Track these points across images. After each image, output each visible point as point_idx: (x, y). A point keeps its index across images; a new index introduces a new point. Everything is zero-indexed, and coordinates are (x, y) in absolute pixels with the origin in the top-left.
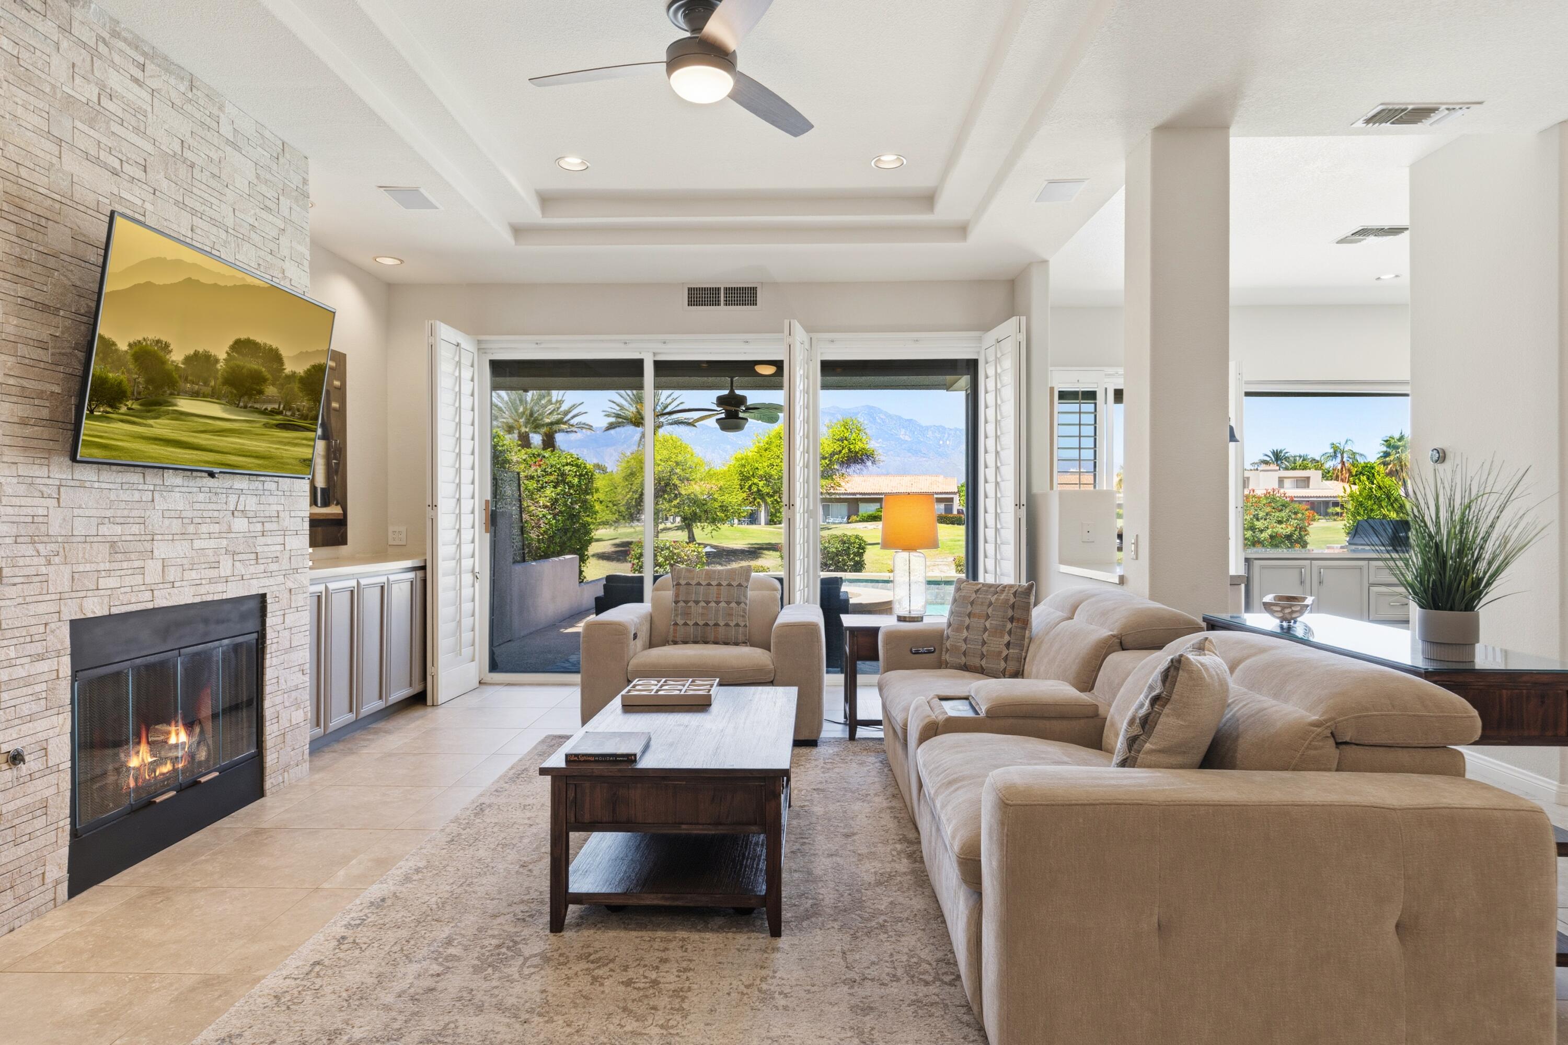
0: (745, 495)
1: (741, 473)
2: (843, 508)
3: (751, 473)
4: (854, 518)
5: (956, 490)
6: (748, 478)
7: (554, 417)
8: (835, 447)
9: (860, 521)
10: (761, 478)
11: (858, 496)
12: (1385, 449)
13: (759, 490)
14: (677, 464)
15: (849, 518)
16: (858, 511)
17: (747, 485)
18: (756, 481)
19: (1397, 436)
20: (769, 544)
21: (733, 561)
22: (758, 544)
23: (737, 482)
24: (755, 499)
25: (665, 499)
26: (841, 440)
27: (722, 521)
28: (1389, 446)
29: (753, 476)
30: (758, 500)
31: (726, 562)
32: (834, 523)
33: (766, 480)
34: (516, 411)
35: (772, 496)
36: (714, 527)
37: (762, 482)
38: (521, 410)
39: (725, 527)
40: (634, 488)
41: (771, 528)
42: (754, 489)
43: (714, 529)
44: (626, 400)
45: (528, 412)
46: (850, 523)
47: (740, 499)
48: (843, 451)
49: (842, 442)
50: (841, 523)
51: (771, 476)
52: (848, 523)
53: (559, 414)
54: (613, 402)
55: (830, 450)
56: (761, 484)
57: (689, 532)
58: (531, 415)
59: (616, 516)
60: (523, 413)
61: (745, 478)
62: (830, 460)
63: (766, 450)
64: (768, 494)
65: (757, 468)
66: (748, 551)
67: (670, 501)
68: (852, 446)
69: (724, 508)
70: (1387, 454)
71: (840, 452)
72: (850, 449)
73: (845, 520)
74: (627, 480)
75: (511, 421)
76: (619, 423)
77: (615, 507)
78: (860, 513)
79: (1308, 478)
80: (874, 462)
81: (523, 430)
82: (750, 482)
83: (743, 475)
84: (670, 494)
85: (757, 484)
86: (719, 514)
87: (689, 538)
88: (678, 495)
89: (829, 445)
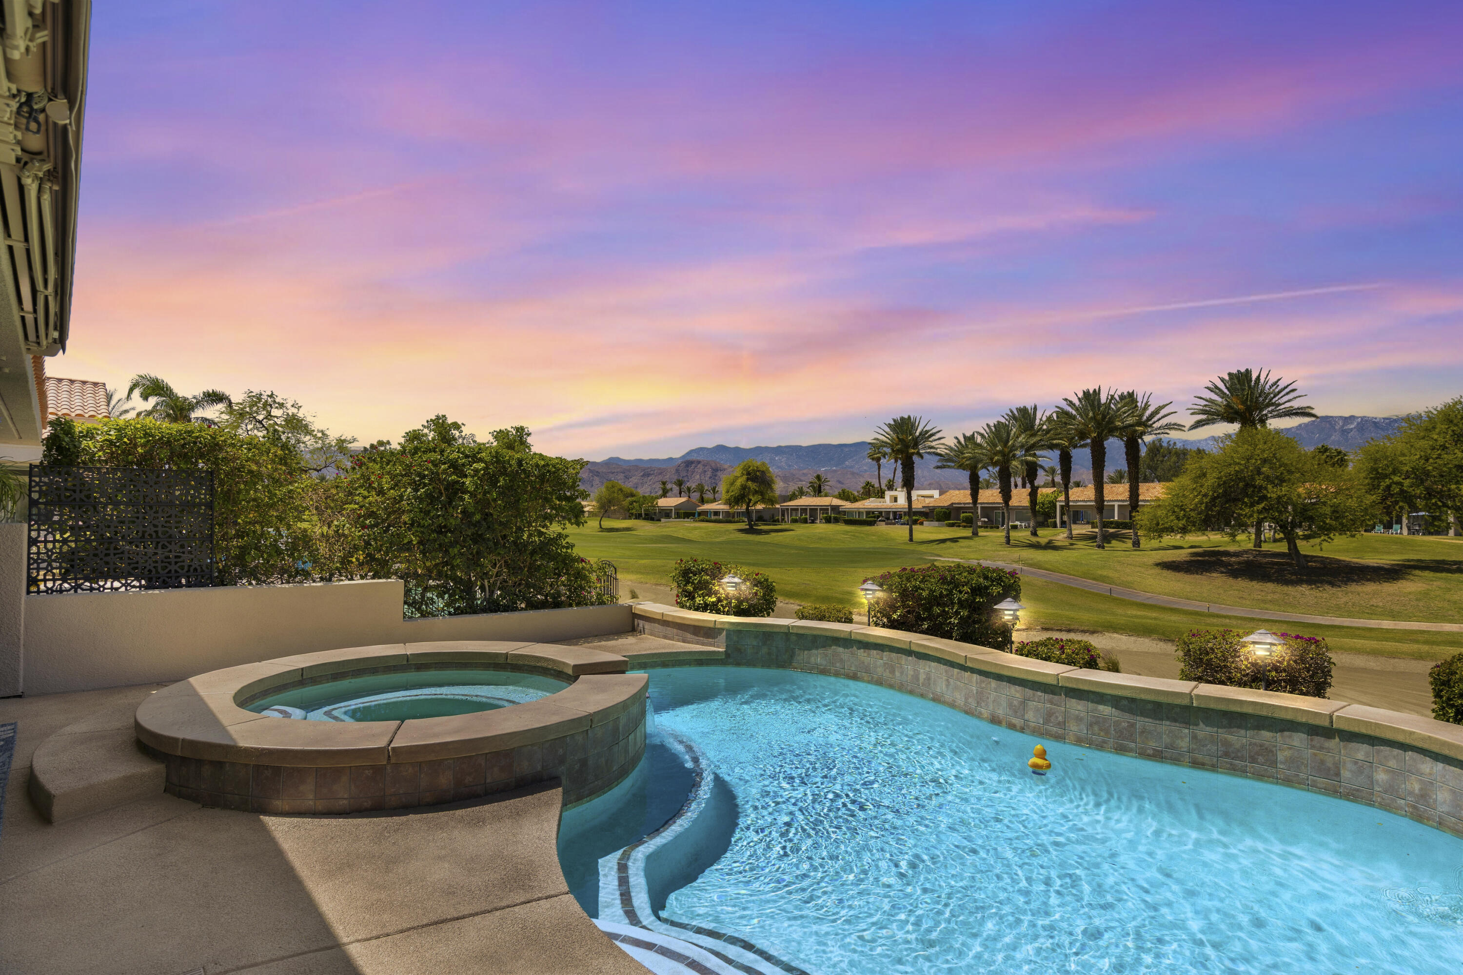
0: (1375, 498)
1: (1372, 470)
3: (1390, 469)
6: (1384, 476)
10: (1408, 474)
13: (1402, 491)
14: (1265, 461)
17: (1383, 485)
18: (1396, 479)
23: (1365, 481)
24: (1397, 503)
25: (1244, 503)
27: (1337, 530)
29: (1394, 472)
30: (1401, 504)
31: (1342, 581)
33: (1417, 477)
34: (1088, 415)
36: (1326, 538)
37: (1408, 480)
38: (1091, 414)
40: (1204, 491)
42: (1396, 489)
43: (1324, 540)
44: (1216, 393)
45: (1099, 417)
47: (1368, 502)
51: (1425, 472)
54: (1201, 398)
56: (1407, 482)
57: (1289, 543)
58: (1104, 417)
59: (1184, 522)
60: (1094, 418)
61: (1379, 476)
63: (1419, 439)
65: (1402, 463)
67: (1252, 505)
69: (1337, 513)
74: (1196, 482)
75: (1080, 427)
76: (1208, 419)
81: (1094, 434)
82: (1388, 481)
83: (1378, 473)
84: (1251, 497)
85: (1401, 484)
86: (1328, 521)
87: (1289, 549)
88: (1264, 498)
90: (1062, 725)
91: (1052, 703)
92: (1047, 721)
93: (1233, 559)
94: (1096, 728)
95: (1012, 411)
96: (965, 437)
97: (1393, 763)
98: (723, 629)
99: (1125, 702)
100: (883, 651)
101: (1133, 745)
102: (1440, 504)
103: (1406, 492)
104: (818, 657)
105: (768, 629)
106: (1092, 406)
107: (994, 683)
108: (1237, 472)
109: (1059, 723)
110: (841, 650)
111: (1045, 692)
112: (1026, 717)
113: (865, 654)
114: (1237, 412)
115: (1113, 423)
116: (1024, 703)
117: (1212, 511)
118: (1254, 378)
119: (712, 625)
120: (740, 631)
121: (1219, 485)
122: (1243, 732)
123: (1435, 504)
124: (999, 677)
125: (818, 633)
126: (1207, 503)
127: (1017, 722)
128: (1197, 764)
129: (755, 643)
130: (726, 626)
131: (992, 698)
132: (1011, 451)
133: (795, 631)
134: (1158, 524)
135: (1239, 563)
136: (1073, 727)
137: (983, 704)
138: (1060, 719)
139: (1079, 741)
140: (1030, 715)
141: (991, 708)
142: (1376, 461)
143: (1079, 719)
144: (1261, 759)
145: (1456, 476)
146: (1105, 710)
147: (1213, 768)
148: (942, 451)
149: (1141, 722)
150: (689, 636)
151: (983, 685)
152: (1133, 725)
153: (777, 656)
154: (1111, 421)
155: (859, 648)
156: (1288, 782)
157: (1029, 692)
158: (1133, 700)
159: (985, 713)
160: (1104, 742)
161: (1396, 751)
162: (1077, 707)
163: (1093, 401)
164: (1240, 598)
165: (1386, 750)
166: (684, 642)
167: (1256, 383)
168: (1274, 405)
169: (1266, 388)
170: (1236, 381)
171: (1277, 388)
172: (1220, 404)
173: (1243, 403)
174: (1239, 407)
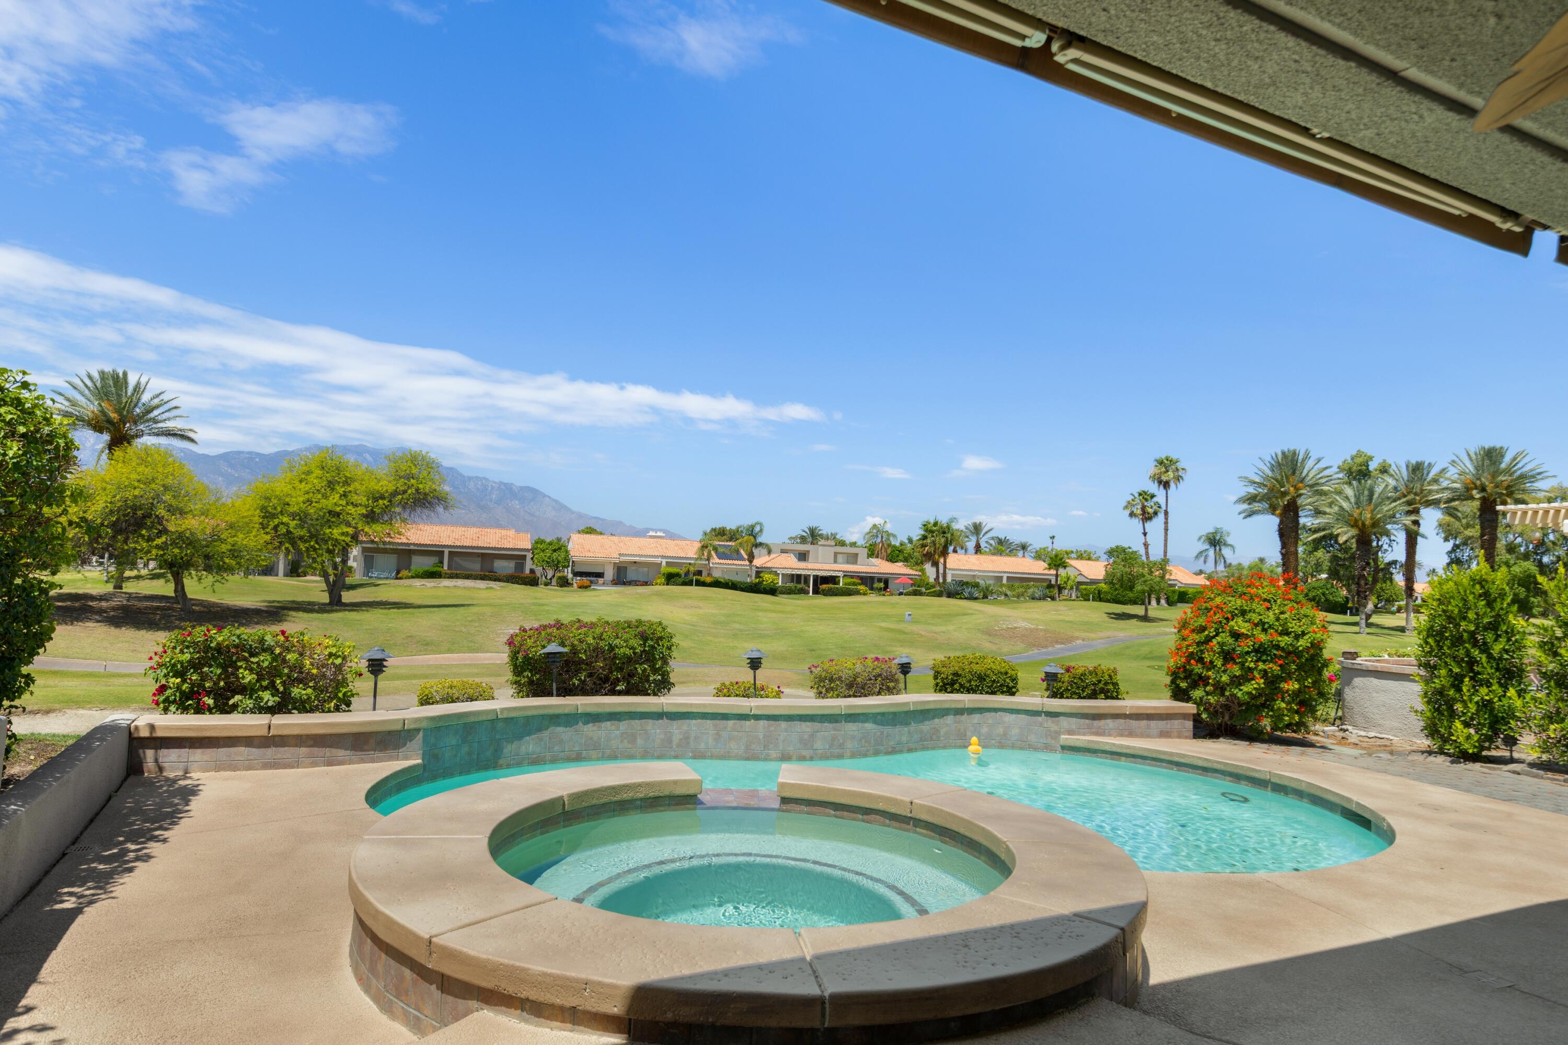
0: (268, 537)
1: (263, 509)
2: (392, 561)
3: (279, 509)
4: (404, 573)
5: (530, 547)
6: (274, 516)
8: (398, 485)
9: (413, 577)
10: (293, 516)
11: (412, 547)
12: (923, 533)
13: (289, 532)
14: (166, 488)
15: (398, 573)
16: (410, 565)
17: (272, 524)
18: (285, 519)
19: (932, 521)
20: (293, 602)
21: (242, 624)
22: (278, 602)
23: (257, 519)
26: (407, 477)
27: (230, 570)
28: (926, 530)
29: (282, 513)
30: (287, 545)
32: (380, 578)
33: (300, 519)
35: (306, 541)
36: (219, 578)
37: (294, 522)
39: (236, 579)
41: (293, 582)
42: (282, 529)
43: (218, 581)
44: (82, 393)
46: (401, 578)
47: (262, 542)
48: (409, 491)
49: (408, 479)
50: (387, 578)
51: (307, 515)
52: (397, 578)
54: (60, 394)
55: (391, 488)
56: (293, 524)
57: (176, 585)
61: (268, 515)
62: (390, 501)
63: (301, 481)
64: (301, 538)
65: (288, 504)
66: (267, 612)
67: (149, 539)
68: (421, 486)
69: (235, 553)
70: (925, 538)
71: (405, 492)
72: (417, 490)
73: (394, 574)
78: (412, 568)
79: (857, 555)
80: (446, 508)
82: (276, 521)
83: (267, 512)
84: (149, 529)
85: (287, 525)
86: (227, 561)
87: (176, 591)
88: (164, 531)
89: (390, 482)
90: (841, 746)
91: (835, 730)
92: (831, 746)
93: (104, 604)
94: (863, 741)
97: (990, 721)
98: (417, 730)
99: (879, 717)
100: (619, 720)
101: (882, 748)
102: (317, 546)
103: (291, 532)
104: (530, 745)
105: (472, 719)
107: (783, 725)
108: (135, 497)
109: (840, 745)
110: (560, 729)
111: (830, 722)
112: (815, 747)
113: (595, 728)
114: (109, 422)
116: (812, 736)
117: (98, 543)
119: (398, 727)
120: (438, 729)
121: (112, 512)
122: (927, 722)
124: (790, 718)
125: (535, 713)
127: (806, 753)
128: (910, 750)
129: (454, 742)
130: (424, 725)
131: (781, 738)
133: (505, 715)
135: (113, 609)
136: (849, 745)
137: (771, 746)
138: (841, 741)
139: (853, 756)
140: (818, 745)
141: (781, 748)
142: (268, 499)
143: (853, 737)
144: (934, 737)
145: (328, 521)
146: (869, 726)
147: (916, 750)
149: (888, 730)
150: (341, 753)
151: (772, 729)
152: (882, 733)
153: (478, 754)
155: (586, 723)
156: (945, 747)
157: (817, 725)
158: (883, 714)
159: (773, 754)
160: (868, 751)
161: (993, 714)
162: (851, 728)
164: (133, 651)
165: (987, 714)
166: (330, 764)
167: (135, 390)
168: (156, 421)
169: (145, 398)
170: (111, 383)
171: (156, 401)
172: (90, 407)
173: (119, 411)
174: (114, 416)
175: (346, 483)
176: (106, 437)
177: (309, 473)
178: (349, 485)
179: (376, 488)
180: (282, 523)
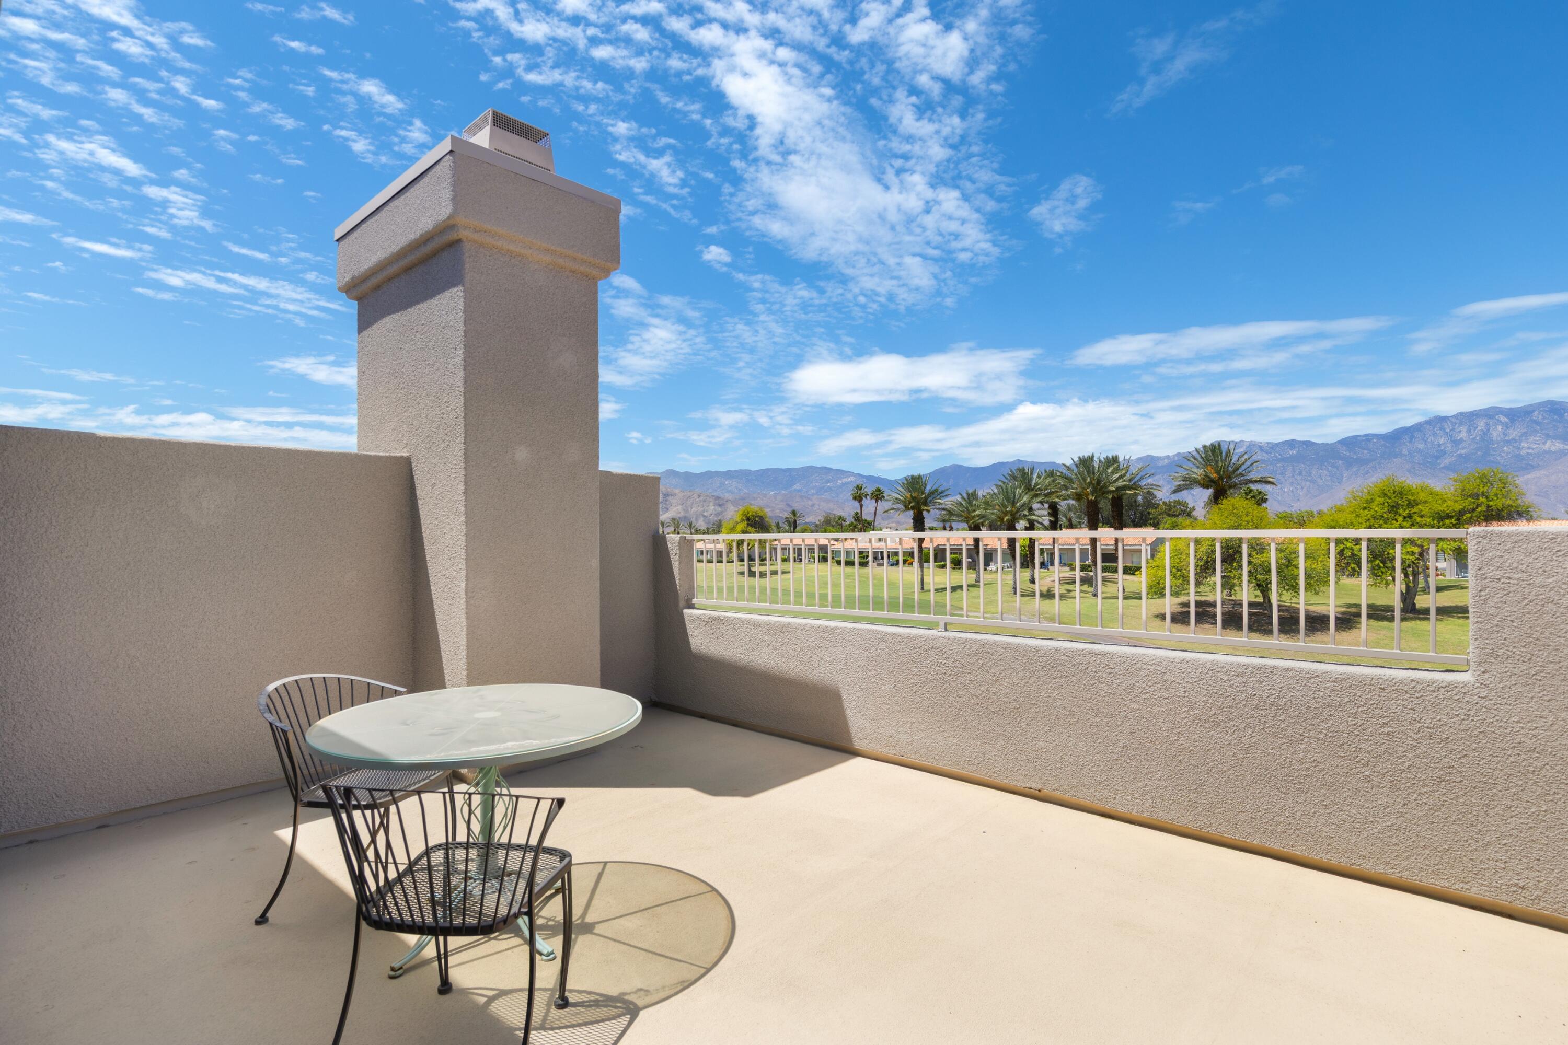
7: (1120, 483)
8: (1463, 507)
18: (1349, 545)
21: (1318, 630)
24: (1348, 564)
25: (1233, 567)
26: (1476, 496)
30: (1353, 565)
34: (1085, 480)
38: (1088, 480)
43: (1294, 596)
45: (1094, 482)
48: (1479, 509)
49: (1477, 498)
53: (1124, 481)
55: (1458, 507)
57: (1264, 597)
58: (1099, 482)
59: (1180, 581)
60: (1091, 483)
62: (1458, 519)
66: (1340, 619)
68: (1494, 504)
71: (1473, 510)
72: (1488, 506)
75: (1079, 490)
76: (1187, 485)
77: (1179, 573)
81: (1091, 498)
87: (1264, 601)
89: (1456, 501)
95: (1011, 471)
96: (968, 494)
106: (1089, 472)
114: (1212, 481)
115: (1106, 488)
118: (1224, 454)
123: (1378, 565)
126: (1201, 566)
132: (1018, 511)
134: (1159, 583)
135: (1223, 614)
148: (949, 506)
154: (1105, 486)
163: (1088, 467)
167: (1227, 455)
168: (1241, 475)
169: (1234, 460)
170: (1210, 453)
171: (1243, 459)
172: (1198, 473)
173: (1218, 472)
174: (1214, 476)
175: (1411, 504)
176: (1210, 492)
177: (1372, 500)
178: (1413, 507)
179: (1442, 509)
180: (1347, 548)
